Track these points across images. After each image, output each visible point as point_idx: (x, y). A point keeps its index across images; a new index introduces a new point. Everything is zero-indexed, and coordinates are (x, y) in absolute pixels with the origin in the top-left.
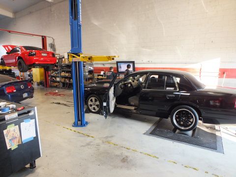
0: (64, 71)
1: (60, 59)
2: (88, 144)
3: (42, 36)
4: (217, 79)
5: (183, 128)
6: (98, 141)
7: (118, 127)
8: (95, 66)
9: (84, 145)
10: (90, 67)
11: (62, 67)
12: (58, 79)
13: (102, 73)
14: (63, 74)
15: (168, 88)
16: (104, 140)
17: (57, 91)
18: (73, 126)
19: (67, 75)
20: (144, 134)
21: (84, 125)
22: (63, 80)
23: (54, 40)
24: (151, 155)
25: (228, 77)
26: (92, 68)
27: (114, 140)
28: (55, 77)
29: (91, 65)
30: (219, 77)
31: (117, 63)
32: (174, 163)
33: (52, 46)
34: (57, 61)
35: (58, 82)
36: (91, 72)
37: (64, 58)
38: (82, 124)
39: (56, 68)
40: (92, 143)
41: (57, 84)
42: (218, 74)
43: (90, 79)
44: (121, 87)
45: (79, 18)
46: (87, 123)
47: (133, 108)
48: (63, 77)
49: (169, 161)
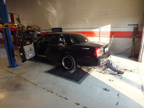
1: (22, 27)
2: (6, 77)
3: (10, 14)
4: (109, 38)
6: (14, 76)
8: (42, 31)
10: (38, 32)
11: (23, 33)
16: (18, 75)
23: (19, 16)
24: (35, 84)
25: (115, 37)
26: (40, 33)
28: (20, 39)
30: (110, 37)
31: (53, 29)
33: (18, 20)
35: (21, 42)
36: (38, 35)
37: (24, 27)
38: (13, 66)
42: (109, 35)
47: (45, 56)
49: (42, 88)
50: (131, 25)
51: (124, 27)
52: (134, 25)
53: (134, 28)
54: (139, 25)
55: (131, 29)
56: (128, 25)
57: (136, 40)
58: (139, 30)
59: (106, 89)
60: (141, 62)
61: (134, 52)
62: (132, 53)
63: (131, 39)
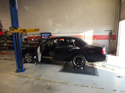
0: (9, 40)
1: (6, 32)
2: (27, 82)
4: (92, 40)
5: (79, 66)
6: (33, 79)
7: (44, 69)
8: (28, 36)
9: (24, 83)
10: (25, 37)
11: (7, 37)
12: (5, 45)
13: (33, 40)
14: (8, 41)
15: (70, 46)
16: (36, 78)
17: (5, 52)
18: (16, 72)
19: (11, 41)
20: (59, 72)
21: (23, 71)
22: (8, 45)
24: (64, 83)
26: (26, 37)
27: (42, 78)
28: (3, 43)
29: (26, 35)
30: (93, 40)
31: (41, 33)
32: (76, 85)
34: (4, 34)
35: (5, 46)
36: (26, 39)
37: (8, 32)
38: (22, 70)
39: (3, 38)
40: (29, 81)
41: (4, 47)
42: (92, 38)
43: (25, 43)
44: (44, 46)
45: (16, 6)
46: (25, 69)
47: (52, 58)
48: (8, 43)
49: (74, 85)
50: (107, 31)
51: (103, 32)
52: (109, 31)
53: (109, 33)
54: (112, 31)
55: (107, 34)
56: (105, 31)
57: (111, 41)
58: (113, 34)
59: (119, 77)
60: (118, 56)
61: (110, 49)
62: (109, 50)
63: (108, 41)
